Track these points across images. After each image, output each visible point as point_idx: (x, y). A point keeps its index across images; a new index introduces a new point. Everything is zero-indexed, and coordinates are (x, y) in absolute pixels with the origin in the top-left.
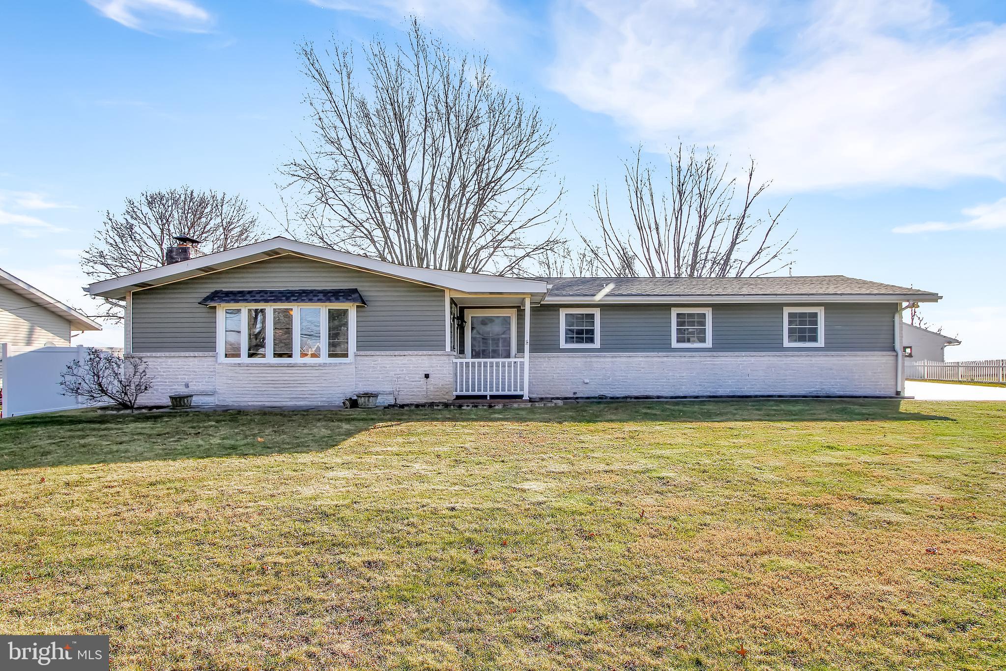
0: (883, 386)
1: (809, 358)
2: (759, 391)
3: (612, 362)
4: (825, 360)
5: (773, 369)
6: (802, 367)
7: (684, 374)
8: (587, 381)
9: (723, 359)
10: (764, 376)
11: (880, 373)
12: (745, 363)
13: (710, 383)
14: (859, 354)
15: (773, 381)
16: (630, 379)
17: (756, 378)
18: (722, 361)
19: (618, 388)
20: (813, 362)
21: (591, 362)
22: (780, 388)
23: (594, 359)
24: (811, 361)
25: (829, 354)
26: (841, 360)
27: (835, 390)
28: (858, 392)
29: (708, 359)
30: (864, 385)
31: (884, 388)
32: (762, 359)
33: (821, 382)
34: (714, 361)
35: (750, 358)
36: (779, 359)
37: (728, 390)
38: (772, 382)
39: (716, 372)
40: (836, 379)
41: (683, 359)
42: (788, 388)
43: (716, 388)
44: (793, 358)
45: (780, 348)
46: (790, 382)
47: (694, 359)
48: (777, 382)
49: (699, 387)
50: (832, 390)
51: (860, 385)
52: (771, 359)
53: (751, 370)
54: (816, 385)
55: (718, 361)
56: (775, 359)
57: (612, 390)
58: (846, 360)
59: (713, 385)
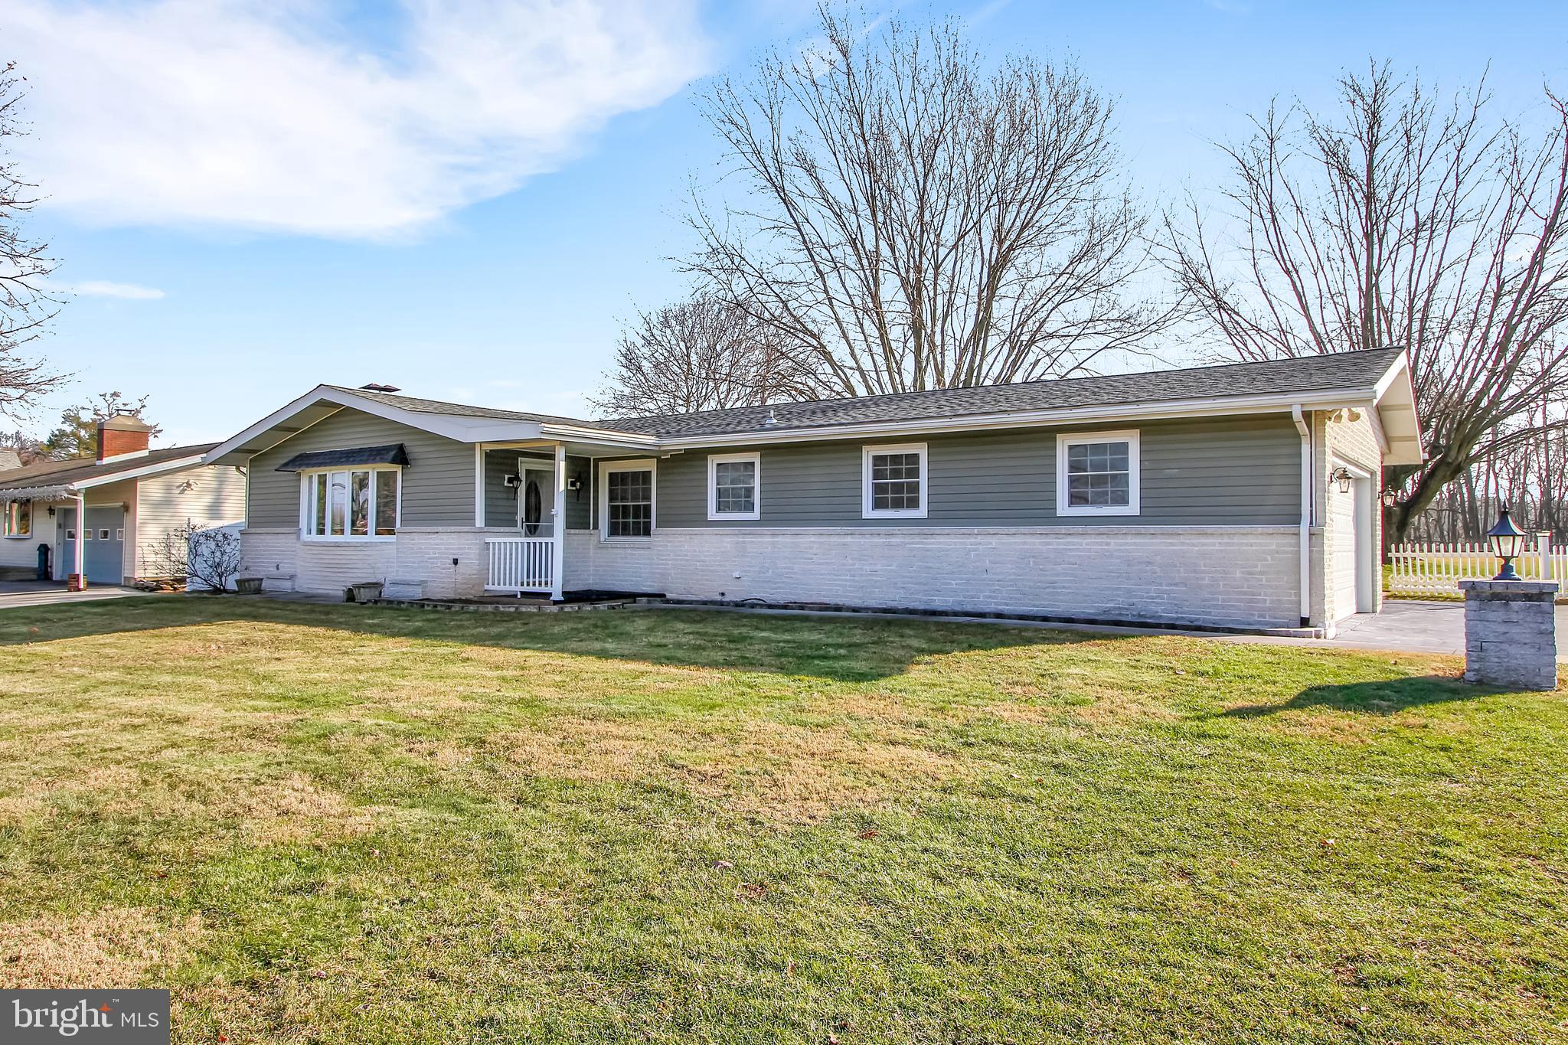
0: (1268, 604)
1: (1104, 539)
2: (1007, 605)
3: (773, 543)
4: (1135, 544)
5: (1031, 560)
6: (1089, 557)
7: (878, 567)
8: (736, 574)
9: (941, 539)
10: (1014, 574)
11: (1261, 573)
12: (981, 547)
13: (920, 583)
14: (1209, 531)
15: (1032, 584)
16: (796, 573)
17: (1000, 577)
18: (940, 543)
19: (780, 588)
20: (1112, 547)
21: (744, 542)
22: (1045, 599)
23: (748, 539)
24: (1108, 544)
25: (1143, 531)
26: (1173, 544)
27: (1159, 609)
28: (1209, 613)
29: (917, 539)
30: (1224, 600)
31: (1270, 609)
32: (1012, 540)
33: (1129, 591)
34: (926, 544)
35: (990, 539)
36: (1044, 539)
37: (951, 599)
38: (1030, 587)
39: (930, 565)
40: (1161, 585)
41: (876, 540)
42: (1061, 601)
43: (929, 595)
44: (1070, 539)
45: (1048, 517)
46: (1064, 587)
47: (894, 540)
48: (1039, 587)
49: (902, 591)
50: (1153, 607)
51: (1213, 599)
52: (1029, 539)
53: (991, 562)
54: (1118, 596)
55: (933, 543)
56: (1037, 540)
57: (772, 591)
58: (1183, 544)
59: (926, 587)
